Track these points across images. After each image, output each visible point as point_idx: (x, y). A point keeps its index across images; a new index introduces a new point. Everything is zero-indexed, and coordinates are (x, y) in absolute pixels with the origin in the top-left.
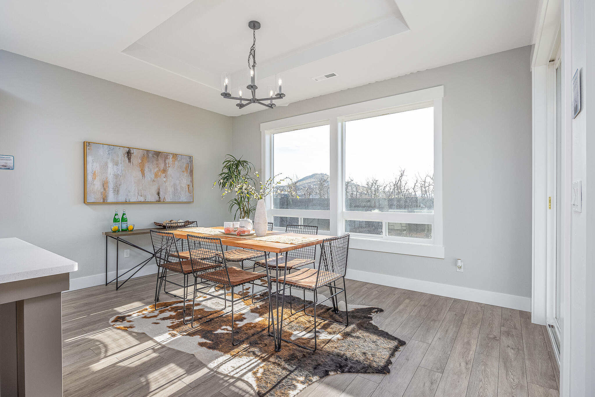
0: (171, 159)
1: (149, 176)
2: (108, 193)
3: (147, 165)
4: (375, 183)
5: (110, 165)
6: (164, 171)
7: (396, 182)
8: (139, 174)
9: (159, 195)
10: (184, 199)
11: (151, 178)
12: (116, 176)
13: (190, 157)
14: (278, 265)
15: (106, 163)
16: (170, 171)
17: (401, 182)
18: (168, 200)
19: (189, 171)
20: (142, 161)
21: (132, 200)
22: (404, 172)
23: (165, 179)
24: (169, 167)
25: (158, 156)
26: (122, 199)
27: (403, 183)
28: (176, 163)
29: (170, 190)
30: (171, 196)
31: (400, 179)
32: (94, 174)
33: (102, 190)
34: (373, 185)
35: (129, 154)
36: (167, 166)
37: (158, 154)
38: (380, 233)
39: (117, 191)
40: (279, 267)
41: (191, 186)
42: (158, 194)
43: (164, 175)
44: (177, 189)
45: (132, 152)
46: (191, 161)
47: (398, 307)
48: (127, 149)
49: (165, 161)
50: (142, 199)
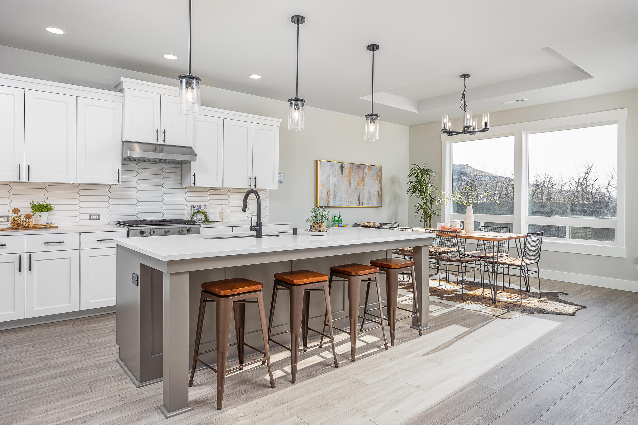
0: (367, 170)
1: (354, 184)
2: (330, 199)
3: (352, 176)
4: (548, 180)
5: (331, 177)
6: (363, 180)
7: (580, 179)
8: (347, 183)
9: (359, 201)
10: (375, 204)
11: (354, 186)
12: (335, 186)
13: (380, 167)
14: (487, 255)
15: (329, 175)
16: (367, 179)
17: (586, 180)
18: (365, 205)
19: (379, 179)
20: (349, 172)
21: (344, 205)
22: (591, 168)
23: (363, 187)
24: (366, 176)
25: (359, 168)
26: (337, 204)
27: (590, 182)
28: (370, 172)
29: (366, 196)
30: (367, 201)
31: (586, 177)
32: (323, 184)
33: (327, 197)
34: (545, 183)
35: (342, 167)
36: (365, 175)
37: (359, 166)
38: (564, 236)
39: (335, 198)
40: (487, 257)
41: (380, 193)
42: (359, 199)
43: (363, 183)
44: (371, 195)
45: (343, 166)
46: (381, 171)
47: (580, 293)
48: (341, 164)
49: (363, 171)
50: (349, 204)
